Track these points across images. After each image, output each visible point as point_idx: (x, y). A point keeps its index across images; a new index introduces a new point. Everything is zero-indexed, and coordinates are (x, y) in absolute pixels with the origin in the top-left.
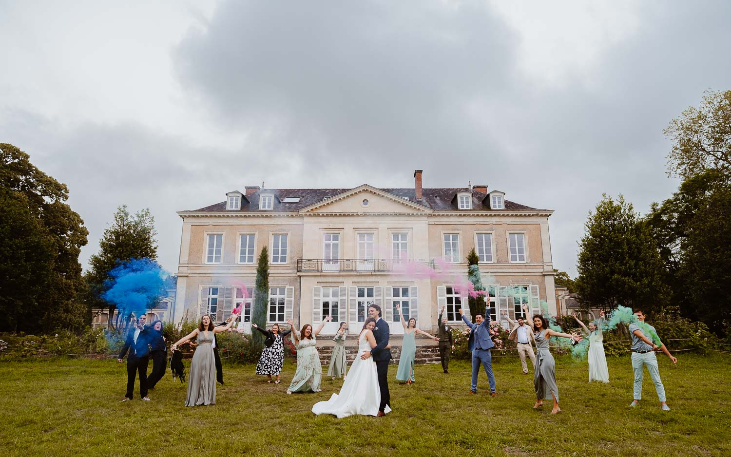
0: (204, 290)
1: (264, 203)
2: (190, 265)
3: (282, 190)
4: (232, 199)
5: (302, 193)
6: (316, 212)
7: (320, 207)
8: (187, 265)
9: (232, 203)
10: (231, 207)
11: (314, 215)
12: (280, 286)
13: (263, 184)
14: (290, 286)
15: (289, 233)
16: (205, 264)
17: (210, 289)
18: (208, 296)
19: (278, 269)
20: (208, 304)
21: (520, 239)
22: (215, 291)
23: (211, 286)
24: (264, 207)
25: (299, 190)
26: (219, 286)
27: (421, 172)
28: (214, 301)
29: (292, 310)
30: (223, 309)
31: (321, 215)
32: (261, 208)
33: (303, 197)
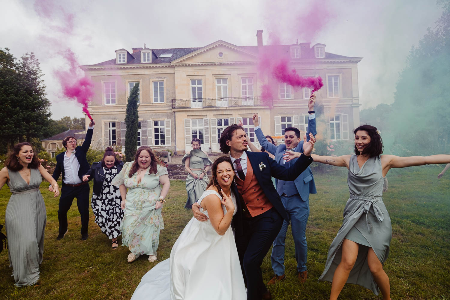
0: (105, 124)
1: (145, 58)
2: (93, 106)
3: (159, 49)
4: (120, 55)
5: (174, 51)
6: (184, 63)
7: (187, 59)
8: (91, 106)
9: (120, 58)
10: (120, 61)
11: (183, 65)
12: (160, 119)
13: (145, 46)
14: (168, 119)
15: (165, 80)
16: (104, 105)
17: (110, 123)
18: (109, 128)
19: (158, 107)
20: (110, 134)
21: (336, 80)
22: (114, 125)
23: (110, 121)
24: (145, 60)
25: (172, 49)
26: (116, 121)
27: (262, 31)
28: (114, 132)
29: (170, 137)
30: (120, 137)
31: (187, 65)
32: (142, 61)
33: (175, 54)
